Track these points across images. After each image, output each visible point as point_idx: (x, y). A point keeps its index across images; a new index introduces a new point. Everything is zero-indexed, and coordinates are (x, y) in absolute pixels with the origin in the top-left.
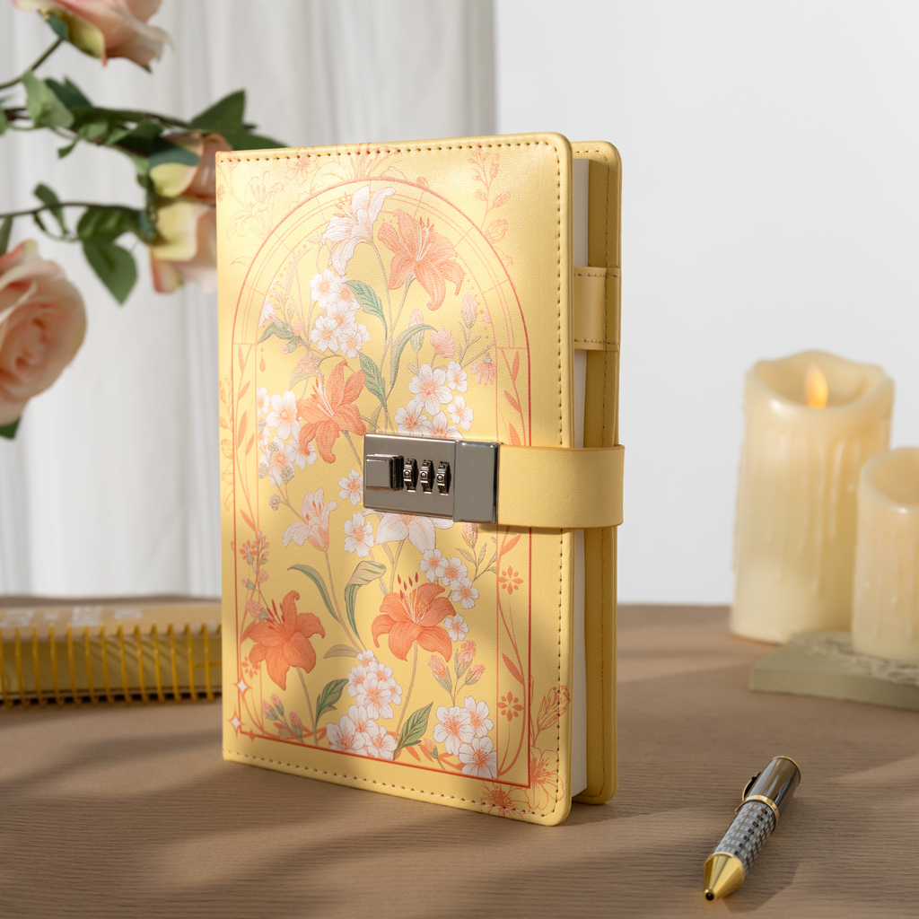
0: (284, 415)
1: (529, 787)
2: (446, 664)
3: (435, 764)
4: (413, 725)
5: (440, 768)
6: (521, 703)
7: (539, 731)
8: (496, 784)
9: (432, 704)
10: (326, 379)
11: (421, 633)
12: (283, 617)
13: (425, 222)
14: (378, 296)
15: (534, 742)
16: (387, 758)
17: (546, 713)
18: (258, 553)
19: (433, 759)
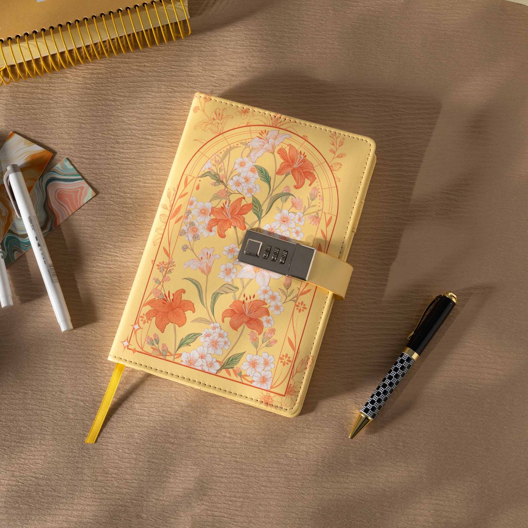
0: (203, 211)
1: (284, 396)
2: (258, 336)
3: (239, 379)
4: (232, 360)
5: (240, 381)
6: (291, 359)
7: (296, 373)
8: (268, 392)
9: (244, 352)
10: (231, 203)
11: (249, 321)
12: (173, 300)
13: (303, 153)
14: (270, 175)
15: (293, 377)
16: (213, 373)
17: (301, 366)
18: (167, 268)
19: (238, 376)
